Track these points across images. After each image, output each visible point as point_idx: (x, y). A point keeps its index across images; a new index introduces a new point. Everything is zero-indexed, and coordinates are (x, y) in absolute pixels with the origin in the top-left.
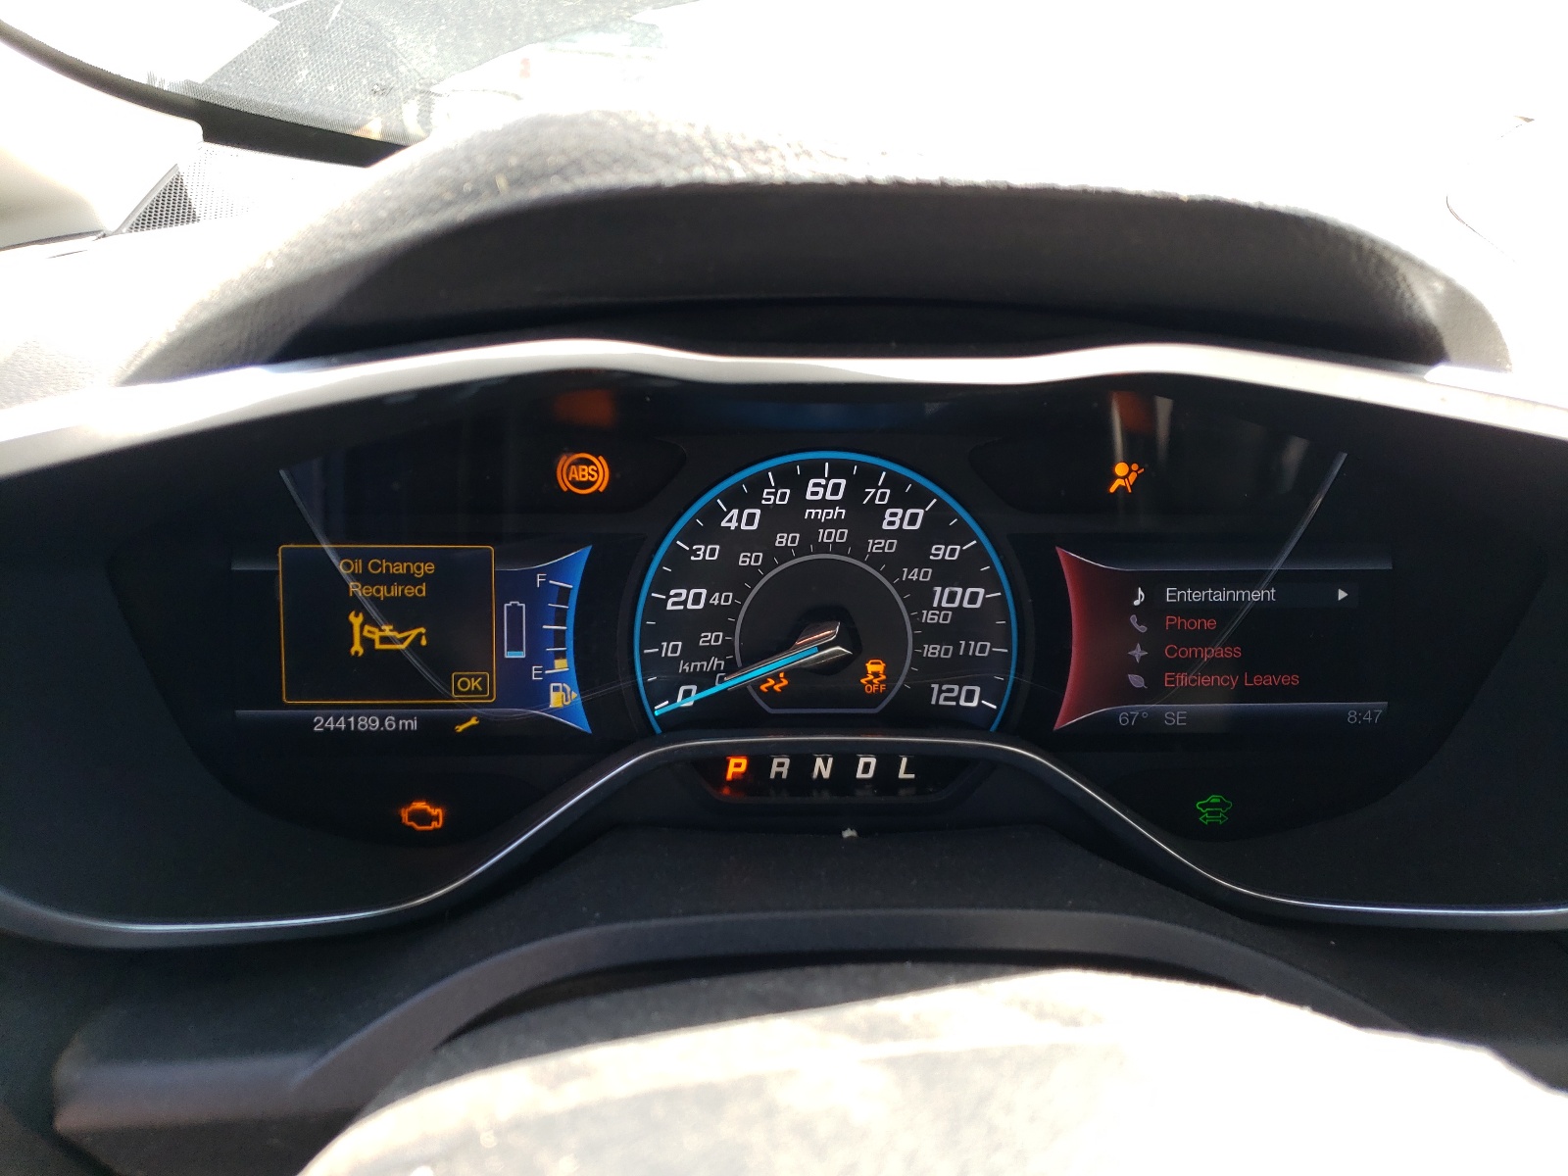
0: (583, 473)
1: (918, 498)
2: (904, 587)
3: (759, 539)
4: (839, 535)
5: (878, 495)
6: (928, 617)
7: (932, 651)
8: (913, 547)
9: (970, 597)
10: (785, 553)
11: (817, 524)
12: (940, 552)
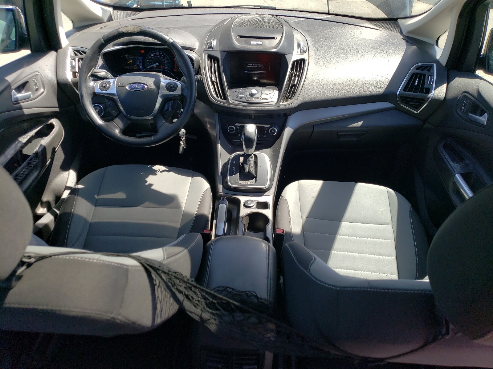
0: (142, 51)
1: (164, 54)
2: (164, 60)
3: (154, 57)
4: (159, 57)
5: (161, 54)
6: (165, 63)
7: (165, 65)
8: (164, 58)
9: (167, 61)
10: (155, 58)
11: (157, 56)
12: (166, 58)
